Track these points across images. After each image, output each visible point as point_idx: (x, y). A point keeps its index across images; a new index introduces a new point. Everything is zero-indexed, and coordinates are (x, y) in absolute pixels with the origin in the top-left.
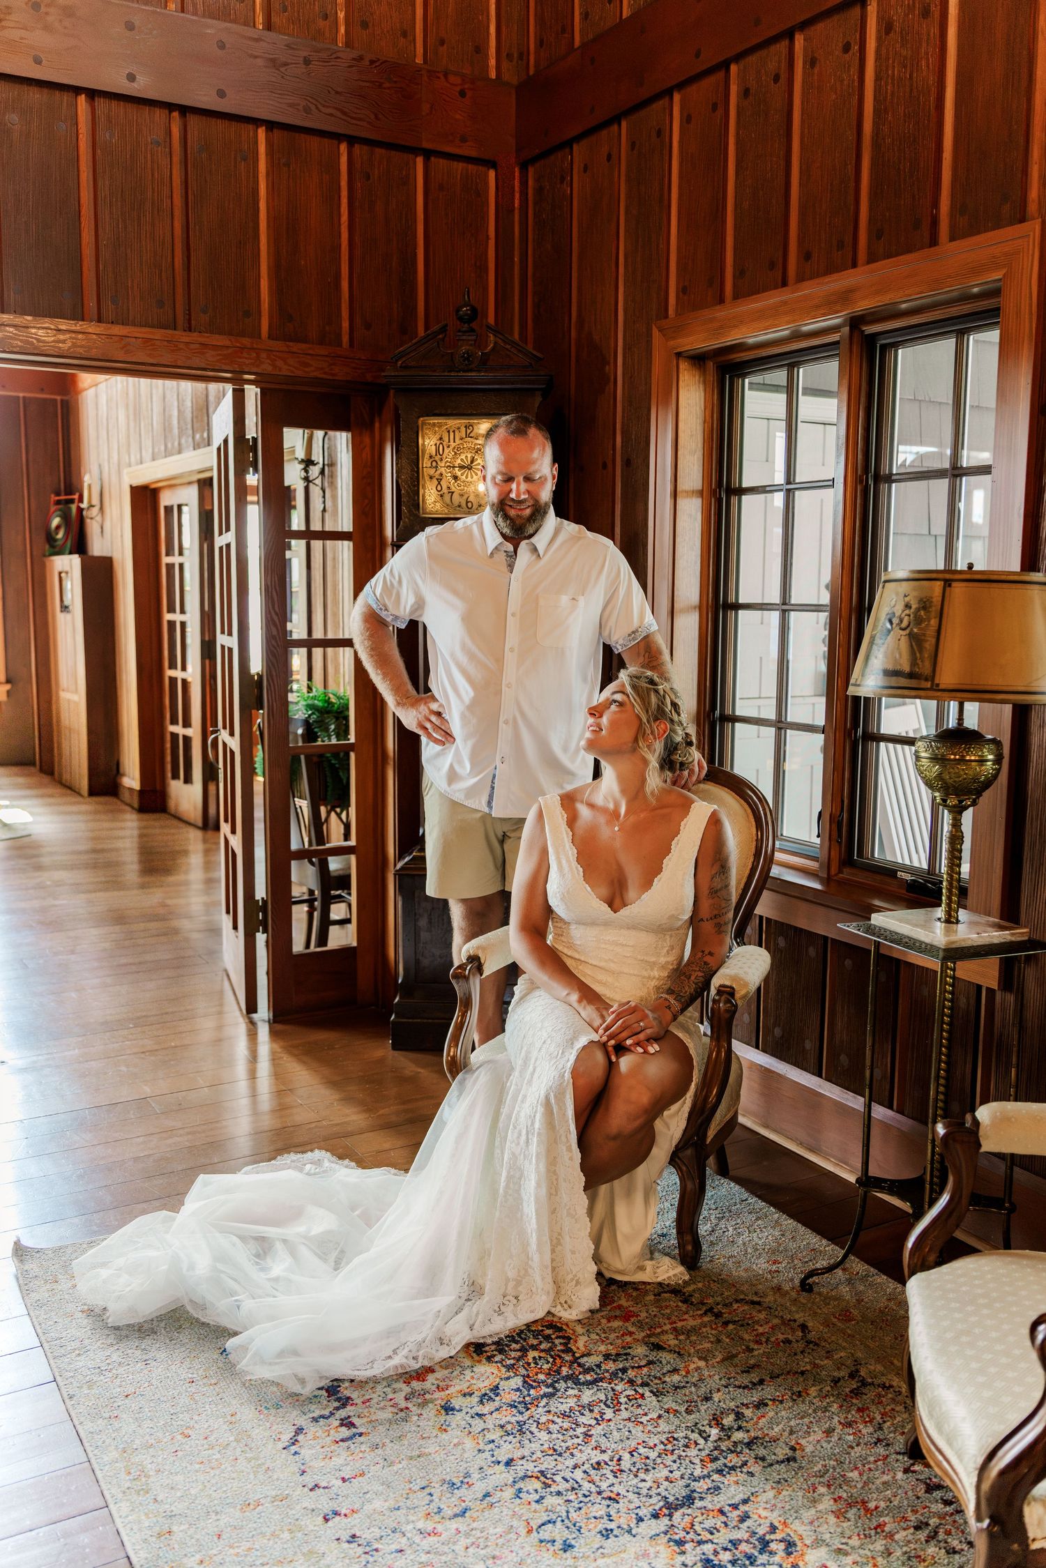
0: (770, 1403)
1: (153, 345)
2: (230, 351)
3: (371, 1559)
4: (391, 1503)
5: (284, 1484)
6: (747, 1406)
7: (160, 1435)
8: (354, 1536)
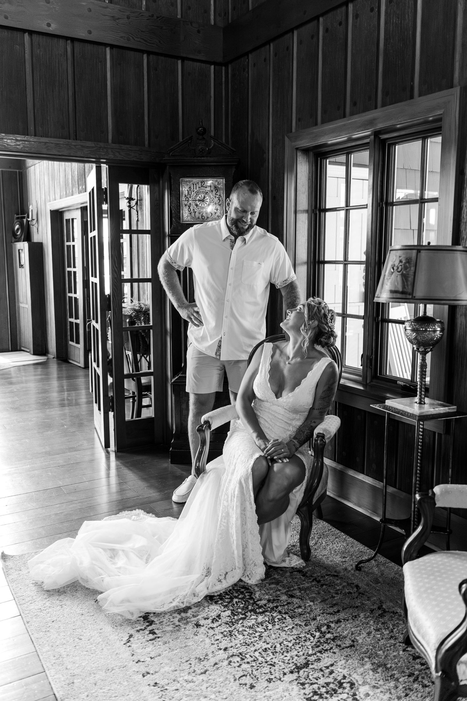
0: (343, 621)
1: (59, 146)
2: (95, 149)
3: (164, 694)
4: (173, 668)
5: (124, 660)
6: (332, 622)
7: (68, 639)
8: (156, 683)
